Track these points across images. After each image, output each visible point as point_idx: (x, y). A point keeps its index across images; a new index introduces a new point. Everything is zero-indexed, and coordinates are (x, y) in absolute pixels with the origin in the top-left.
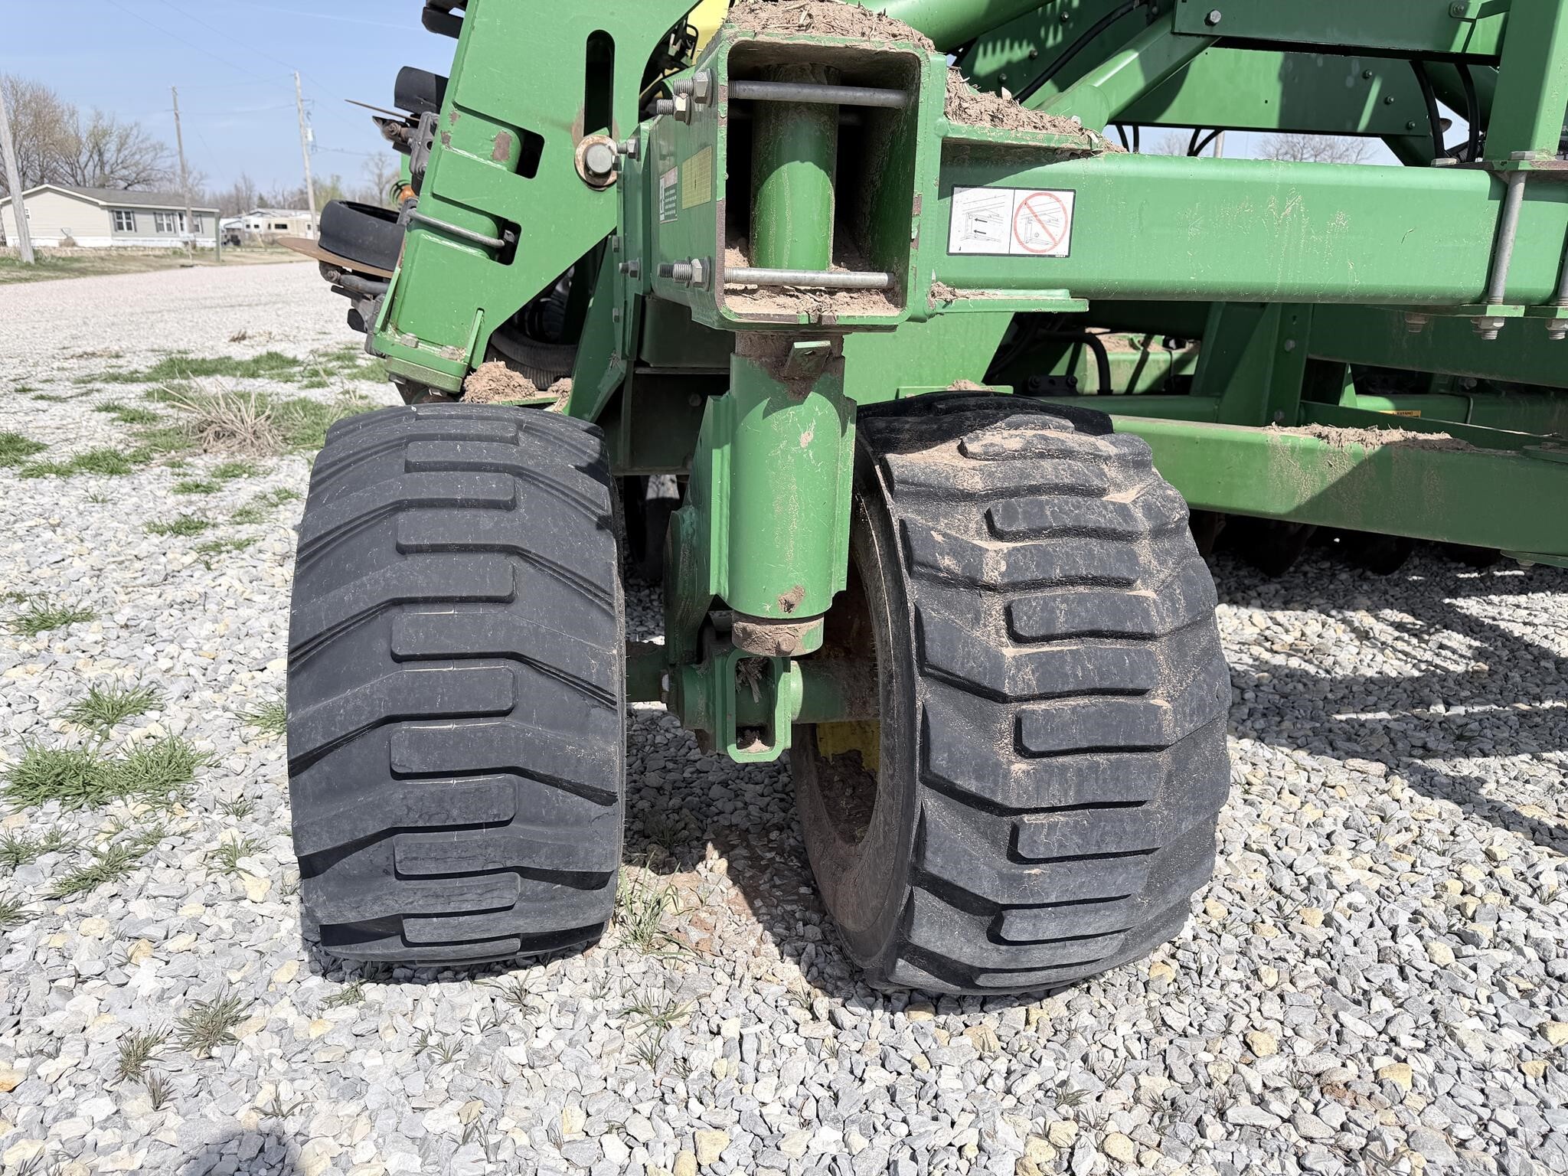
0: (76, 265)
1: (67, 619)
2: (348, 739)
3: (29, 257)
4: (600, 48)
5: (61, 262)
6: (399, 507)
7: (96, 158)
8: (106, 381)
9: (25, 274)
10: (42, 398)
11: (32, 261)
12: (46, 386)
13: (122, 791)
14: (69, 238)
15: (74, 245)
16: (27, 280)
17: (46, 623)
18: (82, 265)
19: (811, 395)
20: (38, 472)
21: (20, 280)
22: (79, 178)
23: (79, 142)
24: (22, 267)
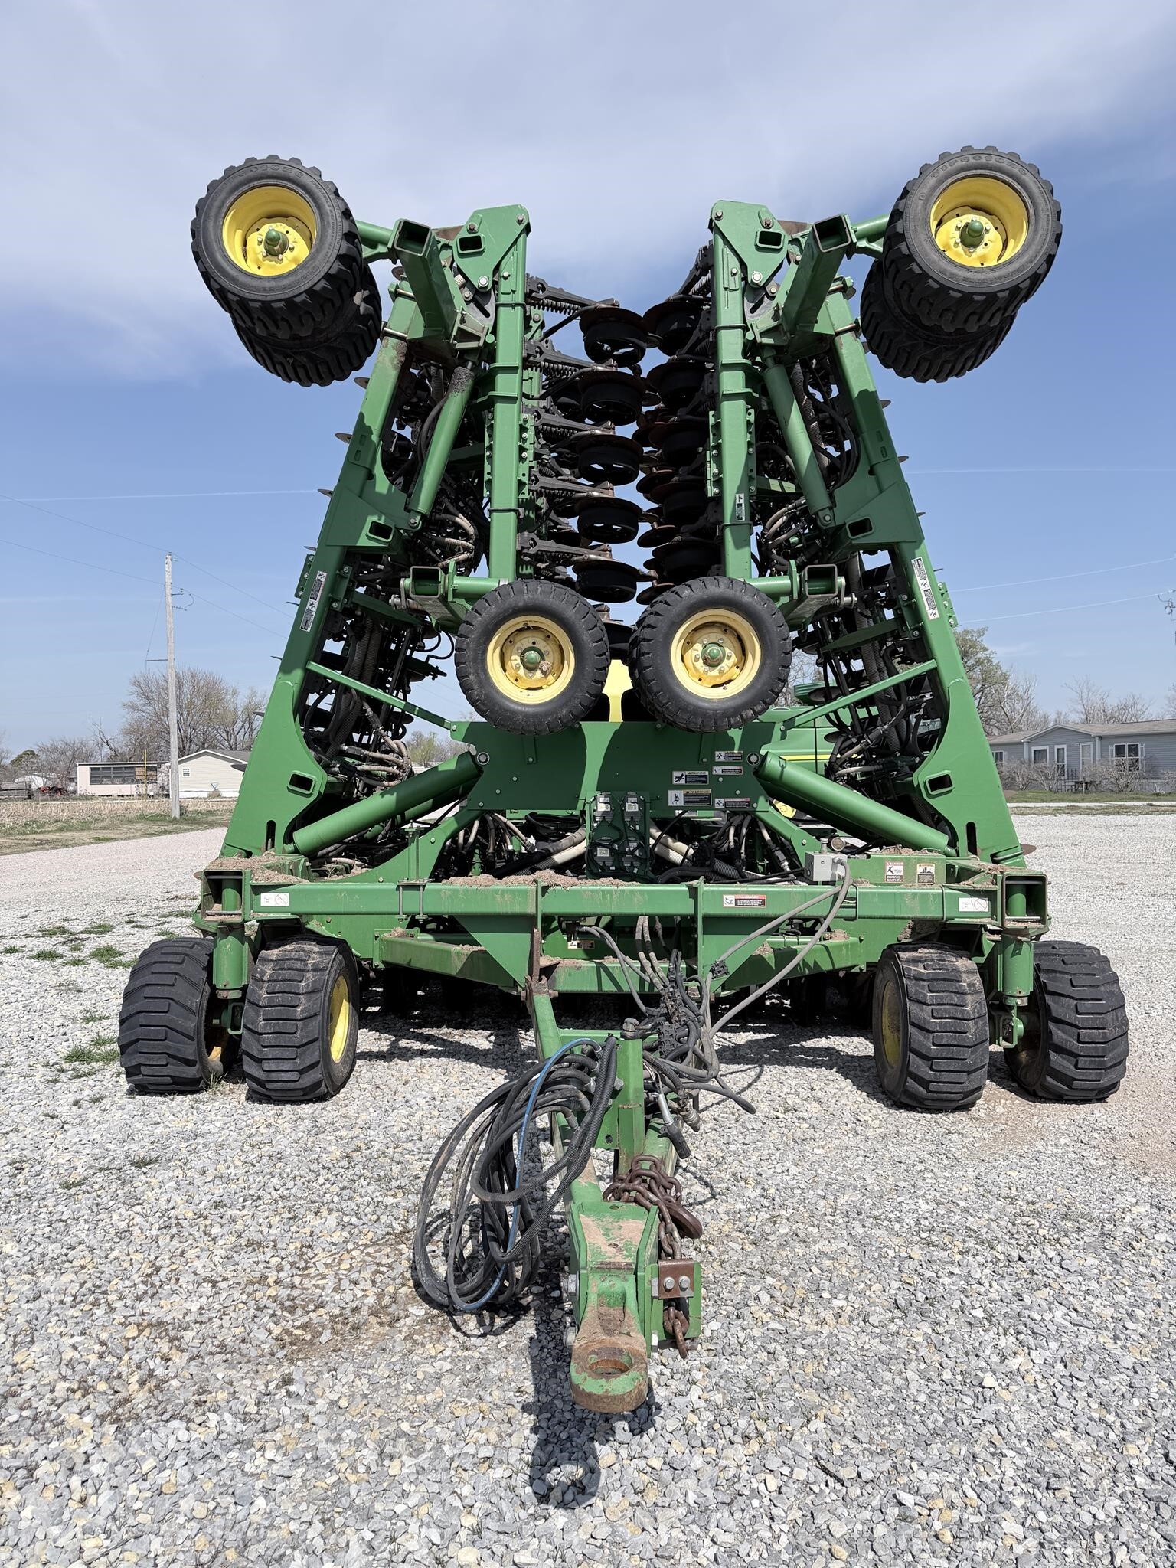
0: (210, 818)
1: (101, 1018)
2: (131, 1016)
3: (176, 813)
4: (271, 826)
5: (200, 816)
6: (155, 963)
7: (247, 725)
8: (177, 916)
9: (171, 827)
10: (137, 926)
11: (178, 817)
12: (144, 919)
13: (97, 1061)
14: (216, 790)
15: (219, 796)
16: (170, 832)
17: (94, 1019)
18: (214, 818)
19: (230, 938)
20: (115, 966)
21: (165, 833)
22: (232, 742)
23: (236, 714)
24: (170, 822)
